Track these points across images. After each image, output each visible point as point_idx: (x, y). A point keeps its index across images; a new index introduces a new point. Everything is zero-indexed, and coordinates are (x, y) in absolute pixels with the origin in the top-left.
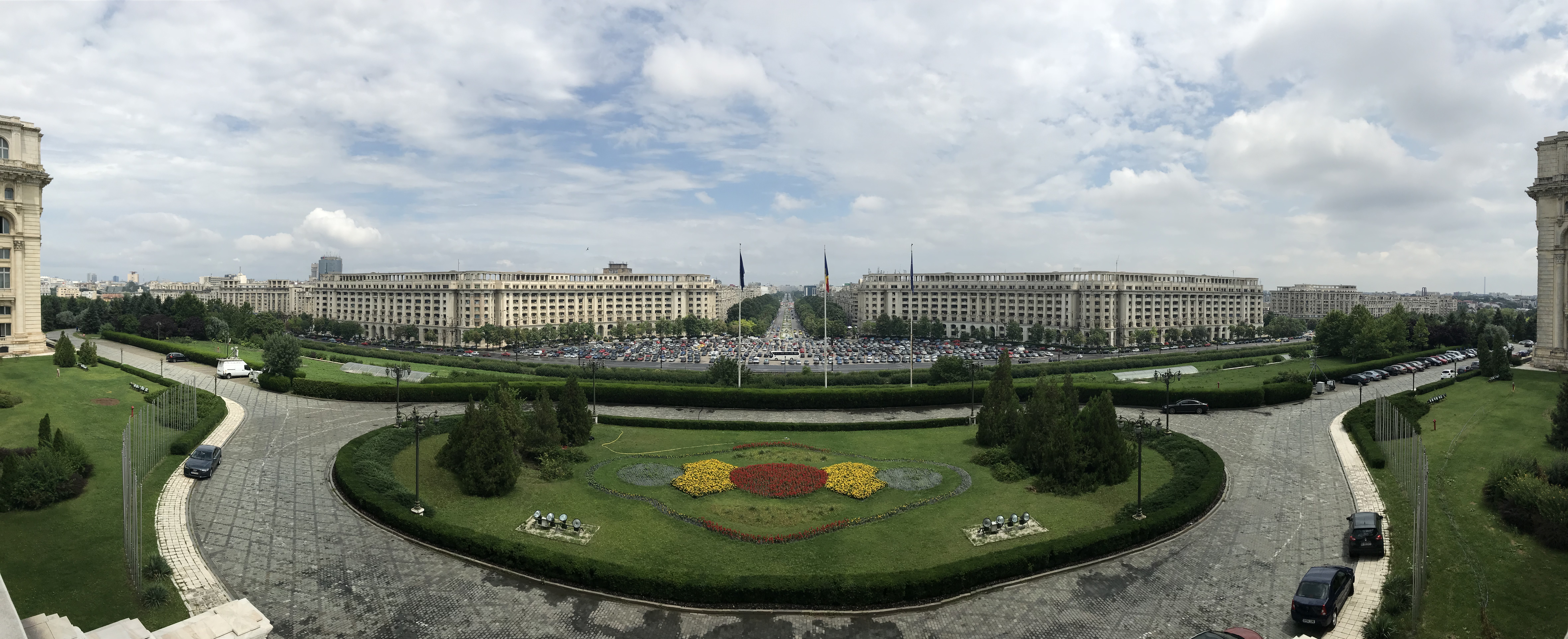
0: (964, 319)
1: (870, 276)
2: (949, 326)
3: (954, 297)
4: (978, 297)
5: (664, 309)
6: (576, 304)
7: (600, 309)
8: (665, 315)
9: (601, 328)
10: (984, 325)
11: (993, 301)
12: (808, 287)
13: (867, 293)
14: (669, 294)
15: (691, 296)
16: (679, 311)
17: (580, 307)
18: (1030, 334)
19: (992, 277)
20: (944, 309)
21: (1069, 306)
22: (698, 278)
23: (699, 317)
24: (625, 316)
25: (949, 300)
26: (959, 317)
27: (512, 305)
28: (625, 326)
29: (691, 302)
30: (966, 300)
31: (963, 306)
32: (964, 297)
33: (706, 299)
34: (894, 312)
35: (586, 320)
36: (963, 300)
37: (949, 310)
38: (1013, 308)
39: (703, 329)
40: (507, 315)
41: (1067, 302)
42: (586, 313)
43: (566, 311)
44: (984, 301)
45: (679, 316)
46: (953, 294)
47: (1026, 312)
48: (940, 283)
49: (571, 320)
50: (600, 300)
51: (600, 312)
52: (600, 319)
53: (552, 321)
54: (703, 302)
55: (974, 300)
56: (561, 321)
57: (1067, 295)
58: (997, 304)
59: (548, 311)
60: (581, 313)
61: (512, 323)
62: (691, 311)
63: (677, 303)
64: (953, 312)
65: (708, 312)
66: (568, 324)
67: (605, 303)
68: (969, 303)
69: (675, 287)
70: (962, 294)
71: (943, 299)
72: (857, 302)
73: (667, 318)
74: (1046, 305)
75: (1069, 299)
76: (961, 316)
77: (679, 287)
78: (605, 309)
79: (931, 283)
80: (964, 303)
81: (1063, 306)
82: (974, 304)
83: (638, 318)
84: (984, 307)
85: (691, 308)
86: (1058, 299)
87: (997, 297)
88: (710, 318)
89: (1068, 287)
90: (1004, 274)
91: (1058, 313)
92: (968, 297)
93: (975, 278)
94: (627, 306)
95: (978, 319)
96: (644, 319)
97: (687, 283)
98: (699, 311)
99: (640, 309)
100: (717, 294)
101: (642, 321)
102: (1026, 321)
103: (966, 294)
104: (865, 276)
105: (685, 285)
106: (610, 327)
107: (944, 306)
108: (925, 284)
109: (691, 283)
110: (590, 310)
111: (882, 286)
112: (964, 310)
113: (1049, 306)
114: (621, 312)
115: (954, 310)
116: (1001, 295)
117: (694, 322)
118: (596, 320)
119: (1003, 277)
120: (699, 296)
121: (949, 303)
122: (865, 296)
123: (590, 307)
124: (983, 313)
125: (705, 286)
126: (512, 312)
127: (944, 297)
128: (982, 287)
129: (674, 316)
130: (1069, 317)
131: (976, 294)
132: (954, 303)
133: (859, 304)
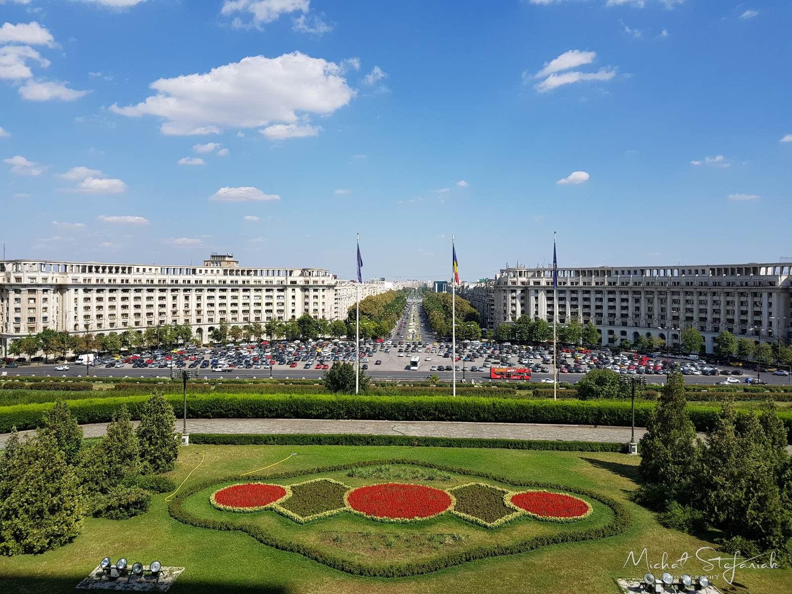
0: (624, 324)
1: (508, 271)
2: (605, 330)
3: (611, 296)
4: (643, 296)
5: (275, 308)
6: (169, 302)
7: (199, 308)
8: (277, 315)
9: (200, 331)
10: (651, 331)
11: (662, 301)
12: (438, 282)
13: (505, 291)
14: (282, 290)
15: (307, 293)
16: (293, 311)
17: (174, 306)
18: (716, 345)
19: (662, 272)
20: (599, 311)
21: (774, 309)
22: (315, 273)
23: (316, 317)
24: (229, 317)
25: (605, 300)
26: (618, 321)
27: (81, 304)
28: (229, 328)
29: (307, 300)
30: (627, 300)
31: (623, 308)
32: (624, 296)
33: (324, 296)
34: (537, 313)
35: (181, 322)
36: (623, 300)
37: (605, 311)
38: (691, 310)
39: (320, 330)
40: (75, 317)
41: (770, 304)
42: (181, 313)
43: (156, 310)
44: (650, 301)
45: (293, 317)
46: (610, 292)
47: (709, 317)
48: (594, 280)
49: (161, 322)
50: (199, 298)
51: (199, 312)
52: (199, 321)
53: (137, 323)
54: (320, 300)
55: (637, 301)
56: (150, 322)
57: (770, 294)
58: (669, 305)
59: (132, 311)
60: (174, 313)
61: (81, 327)
62: (307, 310)
63: (291, 301)
64: (611, 315)
65: (325, 311)
66: (158, 326)
67: (204, 301)
68: (631, 304)
69: (289, 283)
70: (622, 292)
71: (597, 299)
72: (493, 300)
73: (279, 318)
74: (739, 307)
75: (774, 299)
76: (620, 320)
77: (294, 282)
78: (205, 308)
79: (581, 280)
80: (625, 304)
81: (765, 310)
82: (637, 305)
83: (246, 319)
84: (650, 309)
85: (307, 307)
86: (756, 299)
87: (669, 297)
88: (328, 318)
89: (772, 284)
90: (678, 268)
91: (757, 318)
92: (630, 297)
93: (639, 272)
94: (232, 304)
95: (643, 323)
96: (252, 319)
97: (302, 278)
98: (316, 310)
99: (247, 308)
100: (336, 290)
101: (249, 322)
102: (709, 326)
103: (626, 293)
104: (502, 271)
105: (301, 281)
106: (210, 329)
107: (597, 307)
108: (574, 280)
109: (307, 279)
110: (187, 309)
111: (523, 283)
112: (624, 312)
113: (744, 308)
114: (224, 312)
115: (612, 311)
116: (673, 293)
117: (309, 322)
118: (193, 320)
119: (676, 272)
120: (316, 293)
121: (605, 304)
122: (503, 294)
123: (187, 306)
124: (650, 317)
125: (323, 282)
126: (81, 313)
127: (599, 296)
128: (648, 284)
129: (288, 316)
130: (774, 324)
131: (640, 293)
132: (612, 304)
133: (495, 303)
